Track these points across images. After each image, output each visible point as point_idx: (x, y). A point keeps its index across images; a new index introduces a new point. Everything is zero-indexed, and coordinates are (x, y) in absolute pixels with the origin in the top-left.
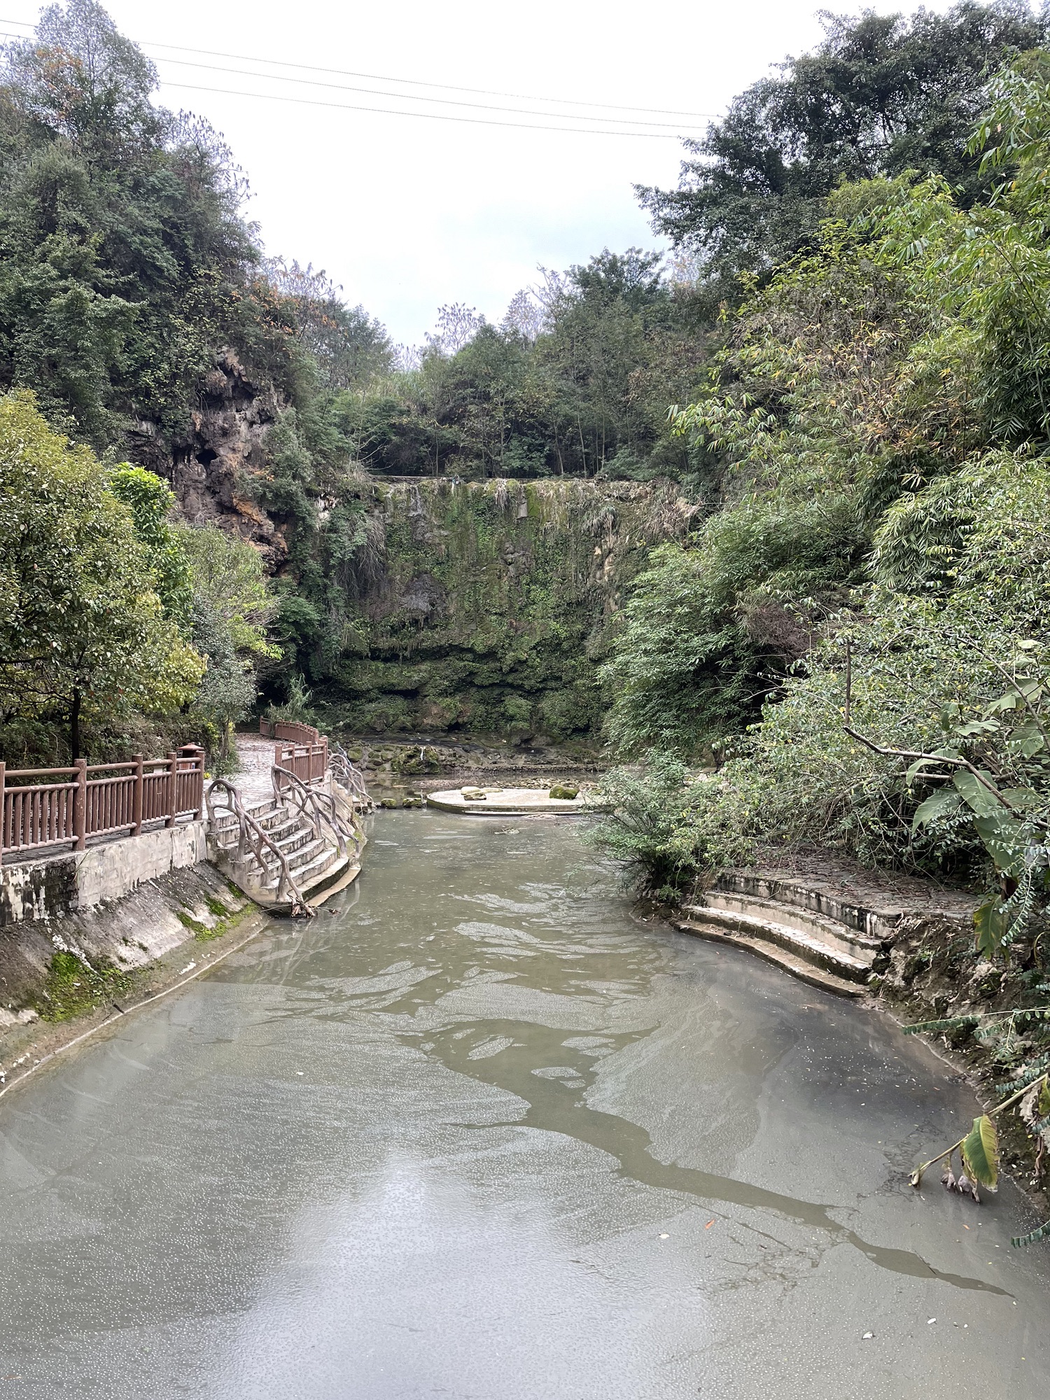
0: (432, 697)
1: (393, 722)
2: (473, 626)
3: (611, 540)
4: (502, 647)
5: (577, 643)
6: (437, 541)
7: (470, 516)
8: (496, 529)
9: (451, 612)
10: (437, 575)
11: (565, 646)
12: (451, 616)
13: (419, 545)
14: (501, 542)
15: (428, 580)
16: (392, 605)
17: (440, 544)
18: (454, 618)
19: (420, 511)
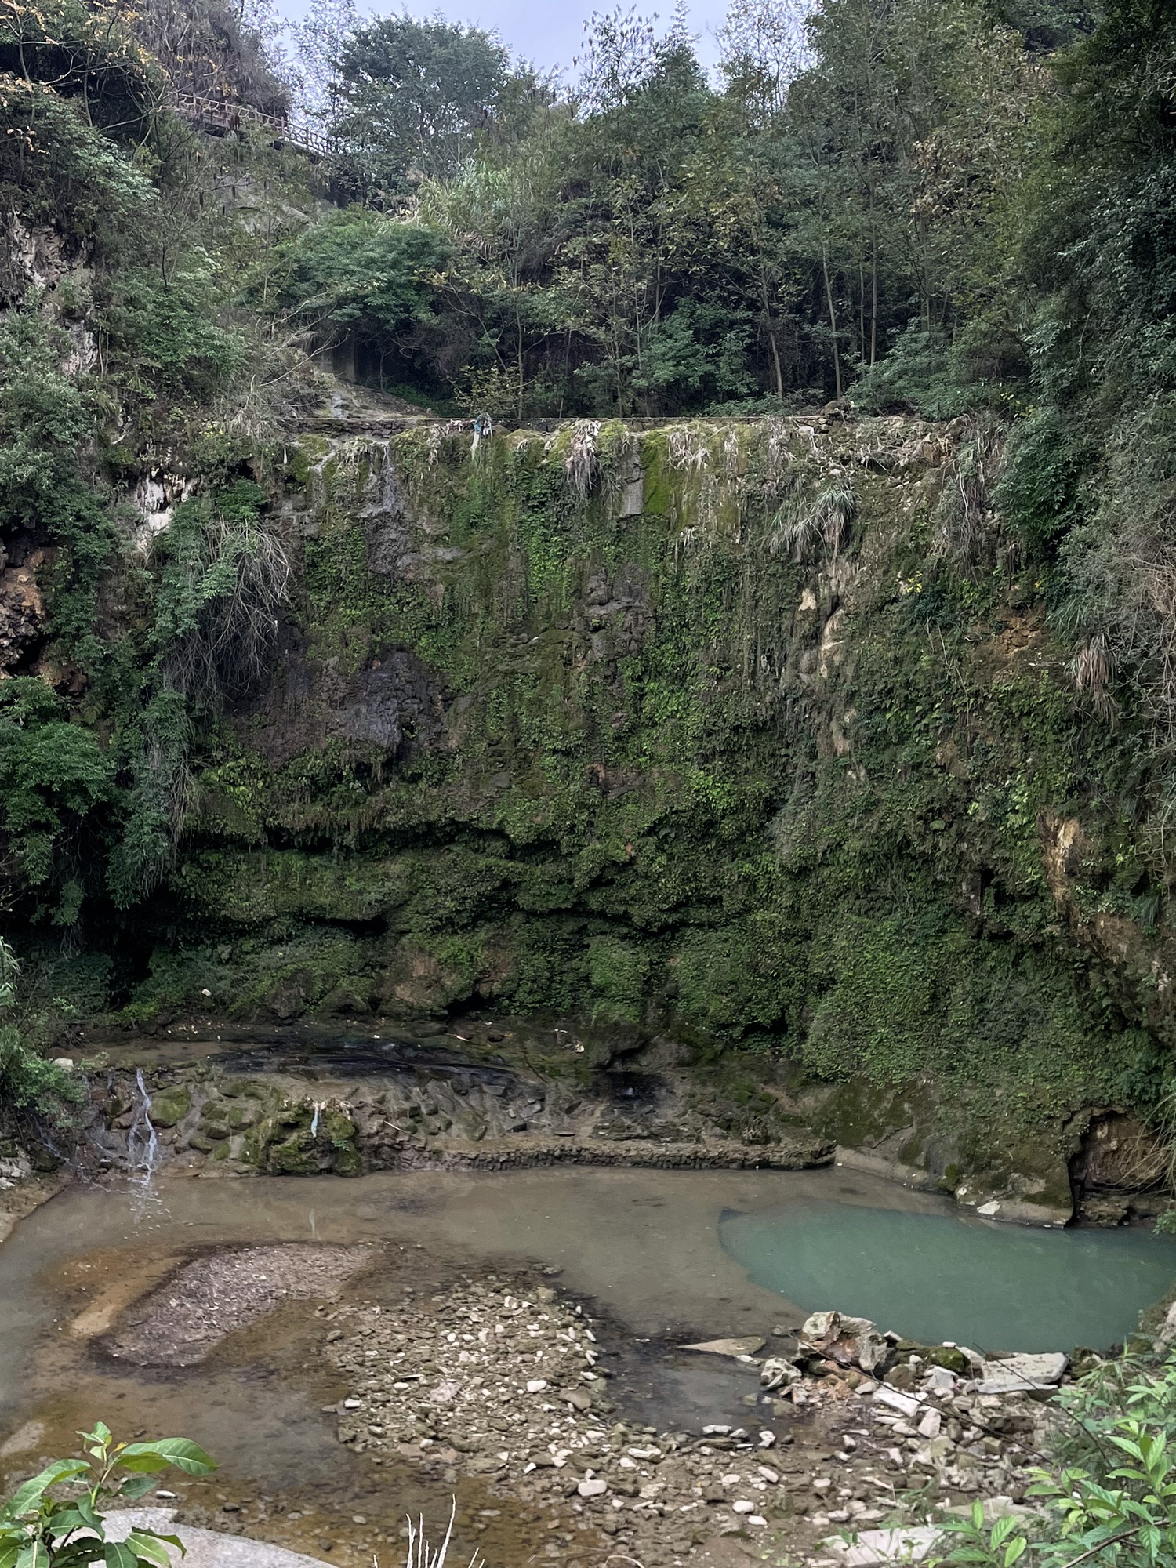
0: (415, 936)
1: (324, 993)
2: (502, 779)
3: (839, 575)
4: (572, 829)
5: (755, 822)
6: (427, 574)
7: (511, 512)
8: (572, 543)
9: (453, 743)
10: (427, 657)
11: (728, 828)
12: (451, 754)
13: (386, 584)
14: (581, 576)
15: (402, 669)
16: (311, 731)
17: (432, 582)
18: (459, 760)
19: (388, 505)
